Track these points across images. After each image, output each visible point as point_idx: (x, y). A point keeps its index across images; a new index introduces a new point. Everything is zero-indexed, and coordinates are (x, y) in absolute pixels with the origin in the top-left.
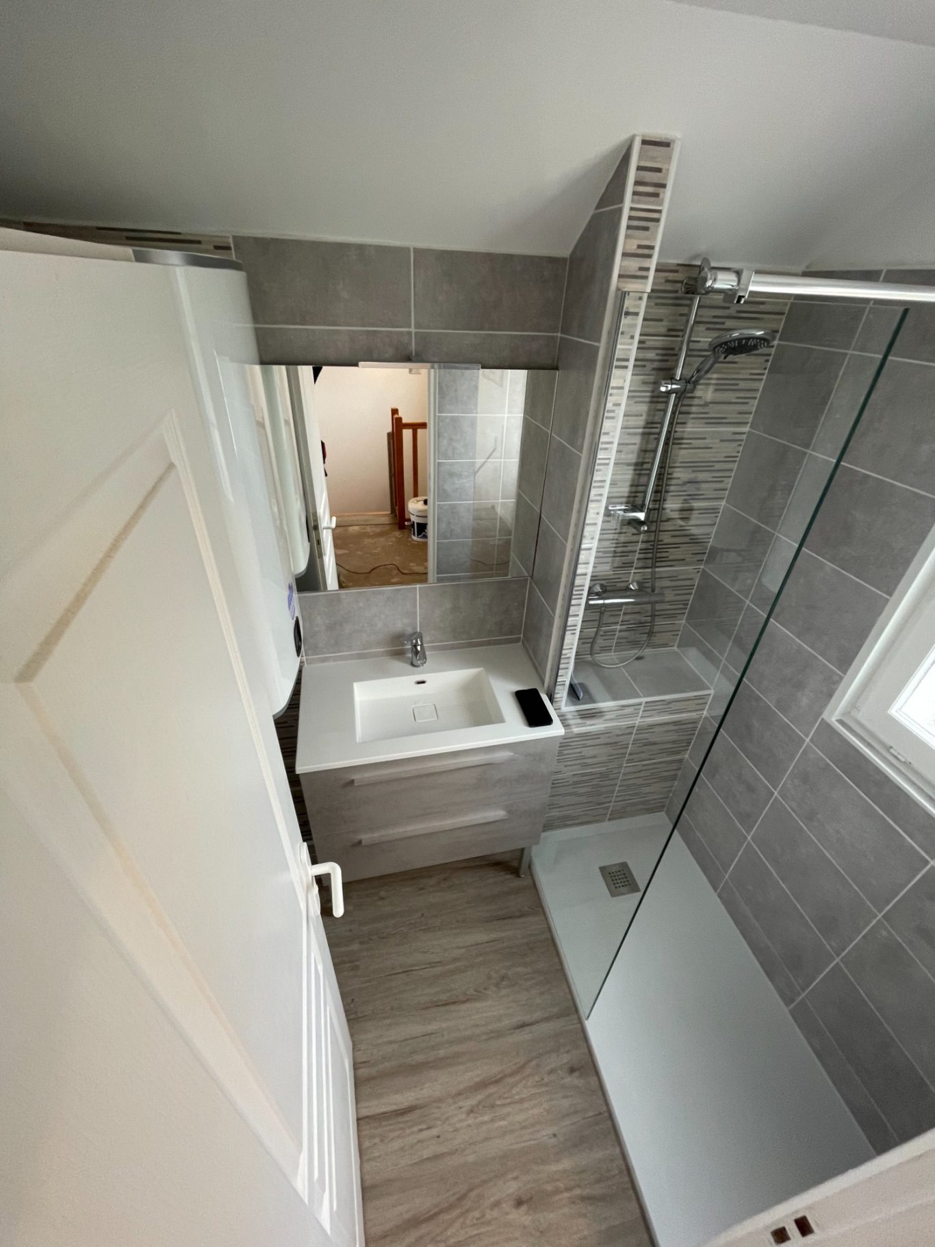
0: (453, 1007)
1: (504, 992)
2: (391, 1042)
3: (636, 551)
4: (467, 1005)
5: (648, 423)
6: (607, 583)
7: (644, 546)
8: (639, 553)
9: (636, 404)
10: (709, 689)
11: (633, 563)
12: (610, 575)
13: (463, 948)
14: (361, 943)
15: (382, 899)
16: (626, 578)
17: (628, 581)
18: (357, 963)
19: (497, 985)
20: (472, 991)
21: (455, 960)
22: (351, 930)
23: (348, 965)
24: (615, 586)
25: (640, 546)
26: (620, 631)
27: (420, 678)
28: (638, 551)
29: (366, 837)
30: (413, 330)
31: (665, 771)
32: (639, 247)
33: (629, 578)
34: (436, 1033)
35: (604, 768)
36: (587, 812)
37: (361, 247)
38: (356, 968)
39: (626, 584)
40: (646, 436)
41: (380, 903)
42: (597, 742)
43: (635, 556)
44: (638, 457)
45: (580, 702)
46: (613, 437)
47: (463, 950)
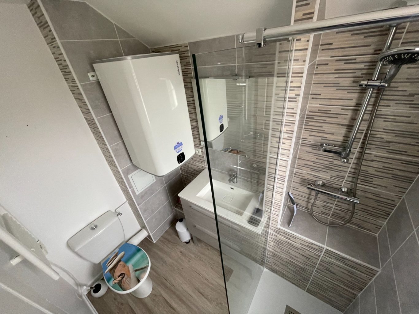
0: (202, 296)
1: (217, 308)
2: (182, 288)
3: (347, 172)
4: (205, 299)
5: (357, 104)
6: (326, 182)
7: (353, 170)
8: (349, 173)
9: (348, 94)
10: (379, 268)
11: (345, 177)
12: (328, 179)
13: (217, 283)
14: (195, 256)
15: (208, 249)
16: (340, 183)
17: (341, 186)
18: (191, 261)
19: (217, 304)
20: (209, 297)
21: (212, 284)
22: (195, 251)
23: (188, 259)
24: (332, 185)
25: (349, 170)
26: (334, 209)
27: (233, 187)
28: (348, 172)
29: (198, 226)
30: (236, 64)
31: (342, 292)
32: (304, 15)
33: (342, 184)
34: (192, 297)
35: (303, 266)
36: (294, 279)
37: (219, 39)
38: (189, 261)
39: (340, 187)
40: (356, 111)
41: (207, 250)
42: (297, 251)
43: (346, 174)
44: (350, 122)
45: (289, 228)
46: (296, 110)
47: (217, 284)
